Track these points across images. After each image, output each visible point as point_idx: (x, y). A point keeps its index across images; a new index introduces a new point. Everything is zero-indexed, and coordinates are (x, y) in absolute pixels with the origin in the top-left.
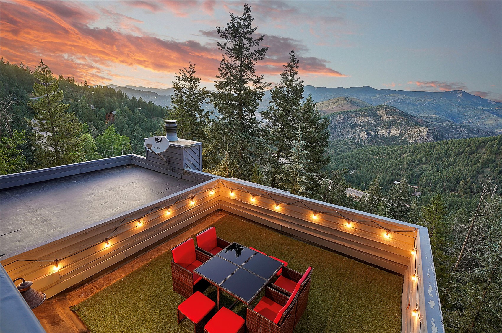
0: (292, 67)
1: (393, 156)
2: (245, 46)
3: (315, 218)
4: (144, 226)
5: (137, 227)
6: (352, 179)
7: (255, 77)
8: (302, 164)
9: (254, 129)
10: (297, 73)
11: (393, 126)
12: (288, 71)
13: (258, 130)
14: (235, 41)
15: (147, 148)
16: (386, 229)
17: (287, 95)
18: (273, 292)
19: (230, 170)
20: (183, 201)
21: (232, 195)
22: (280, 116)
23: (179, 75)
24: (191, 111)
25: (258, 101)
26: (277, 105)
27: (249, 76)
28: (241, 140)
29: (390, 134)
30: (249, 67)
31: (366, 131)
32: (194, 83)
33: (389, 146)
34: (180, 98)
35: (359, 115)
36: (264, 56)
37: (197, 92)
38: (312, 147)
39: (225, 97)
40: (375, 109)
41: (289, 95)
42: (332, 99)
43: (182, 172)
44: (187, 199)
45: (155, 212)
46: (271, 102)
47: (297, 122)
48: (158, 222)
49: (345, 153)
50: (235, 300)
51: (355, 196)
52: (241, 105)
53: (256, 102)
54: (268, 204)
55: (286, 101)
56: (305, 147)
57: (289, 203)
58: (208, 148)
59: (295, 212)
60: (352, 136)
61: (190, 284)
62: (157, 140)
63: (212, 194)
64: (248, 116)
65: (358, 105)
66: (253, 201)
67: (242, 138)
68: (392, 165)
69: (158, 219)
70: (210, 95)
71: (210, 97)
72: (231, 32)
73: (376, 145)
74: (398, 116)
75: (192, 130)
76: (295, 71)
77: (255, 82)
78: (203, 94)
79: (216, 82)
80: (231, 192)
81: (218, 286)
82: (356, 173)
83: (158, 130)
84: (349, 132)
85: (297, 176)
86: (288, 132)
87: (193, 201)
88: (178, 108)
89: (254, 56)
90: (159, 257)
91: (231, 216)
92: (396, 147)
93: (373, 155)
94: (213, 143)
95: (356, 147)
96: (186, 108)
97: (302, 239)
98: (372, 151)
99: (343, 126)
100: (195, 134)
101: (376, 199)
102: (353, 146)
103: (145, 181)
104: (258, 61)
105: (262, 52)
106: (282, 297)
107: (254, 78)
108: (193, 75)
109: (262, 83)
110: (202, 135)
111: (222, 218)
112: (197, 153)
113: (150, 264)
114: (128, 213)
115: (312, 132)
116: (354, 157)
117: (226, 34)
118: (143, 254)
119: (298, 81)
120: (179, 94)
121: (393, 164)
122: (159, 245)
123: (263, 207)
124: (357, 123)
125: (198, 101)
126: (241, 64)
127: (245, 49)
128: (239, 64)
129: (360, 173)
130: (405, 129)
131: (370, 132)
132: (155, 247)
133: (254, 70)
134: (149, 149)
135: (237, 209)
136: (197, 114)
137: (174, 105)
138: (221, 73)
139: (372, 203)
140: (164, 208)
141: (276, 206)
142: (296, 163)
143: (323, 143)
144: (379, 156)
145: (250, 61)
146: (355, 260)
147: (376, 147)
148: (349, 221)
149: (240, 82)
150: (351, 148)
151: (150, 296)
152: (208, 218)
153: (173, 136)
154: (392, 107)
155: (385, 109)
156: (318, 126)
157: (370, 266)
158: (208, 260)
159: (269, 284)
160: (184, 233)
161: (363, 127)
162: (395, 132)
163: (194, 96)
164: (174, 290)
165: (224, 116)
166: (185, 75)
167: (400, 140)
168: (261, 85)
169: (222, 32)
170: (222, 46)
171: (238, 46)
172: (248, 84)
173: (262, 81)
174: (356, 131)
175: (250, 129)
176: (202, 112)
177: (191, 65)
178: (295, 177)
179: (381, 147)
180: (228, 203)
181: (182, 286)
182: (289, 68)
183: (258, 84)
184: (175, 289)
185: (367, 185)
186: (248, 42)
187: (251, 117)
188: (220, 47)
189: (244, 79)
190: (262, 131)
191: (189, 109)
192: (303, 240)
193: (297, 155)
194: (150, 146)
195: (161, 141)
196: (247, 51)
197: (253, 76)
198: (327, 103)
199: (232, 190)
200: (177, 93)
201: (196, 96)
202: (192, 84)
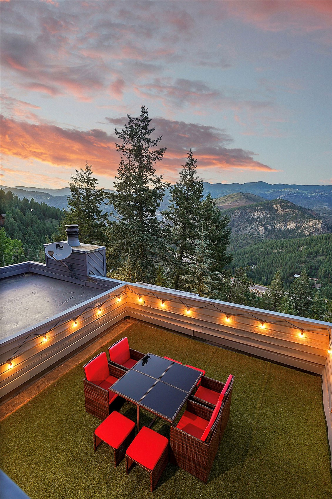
0: (190, 167)
1: (292, 250)
2: (144, 147)
3: (228, 321)
4: (49, 341)
5: (42, 343)
6: (253, 274)
7: (155, 177)
8: (207, 264)
9: (155, 229)
10: (196, 172)
11: (289, 220)
12: (187, 170)
13: (160, 230)
14: (134, 142)
15: (48, 255)
16: (300, 329)
17: (187, 194)
18: (196, 406)
19: (133, 273)
20: (90, 310)
21: (141, 301)
22: (181, 216)
23: (76, 176)
24: (89, 212)
25: (158, 201)
26: (178, 204)
27: (149, 176)
28: (143, 241)
29: (286, 228)
30: (149, 168)
31: (263, 225)
32: (92, 184)
33: (286, 240)
34: (77, 199)
35: (256, 210)
36: (163, 156)
37: (94, 193)
38: (214, 245)
39: (125, 198)
40: (270, 203)
41: (189, 194)
42: (228, 195)
43: (86, 279)
44: (94, 308)
45: (62, 325)
46: (171, 201)
47: (199, 221)
48: (65, 335)
49: (244, 248)
50: (154, 417)
51: (257, 292)
52: (141, 206)
53: (156, 202)
54: (178, 309)
55: (186, 200)
56: (208, 247)
57: (200, 306)
58: (109, 251)
59: (207, 315)
60: (250, 231)
61: (106, 404)
62: (58, 246)
63: (119, 301)
64: (148, 216)
65: (254, 200)
66: (163, 306)
67: (145, 239)
68: (290, 259)
69: (64, 332)
70: (109, 197)
71: (109, 198)
72: (128, 133)
73: (274, 239)
74: (293, 210)
75: (91, 232)
76: (193, 170)
77: (154, 182)
78: (101, 195)
79: (115, 183)
80: (140, 298)
81: (138, 404)
82: (257, 268)
83: (54, 233)
84: (247, 227)
85: (202, 276)
86: (191, 231)
87: (100, 310)
88: (76, 210)
89: (153, 157)
90: (67, 374)
91: (140, 323)
92: (293, 241)
93: (272, 248)
94: (114, 245)
95: (255, 242)
96: (84, 210)
97: (215, 344)
98: (271, 245)
99: (240, 221)
100: (94, 236)
101: (279, 294)
102: (252, 241)
103: (46, 290)
104: (157, 161)
105: (161, 152)
106: (206, 410)
107: (153, 178)
108: (90, 176)
109: (161, 182)
110: (101, 237)
111: (131, 326)
112: (101, 258)
113: (58, 383)
114: (33, 328)
115: (213, 230)
116: (253, 252)
117: (124, 135)
118: (49, 372)
119: (197, 180)
120: (76, 195)
121: (291, 257)
122: (66, 361)
123: (173, 312)
124: (254, 218)
125: (96, 202)
126: (140, 165)
127: (144, 150)
128: (138, 164)
129: (261, 268)
130: (301, 222)
131: (267, 226)
132: (61, 364)
133: (154, 171)
134: (50, 256)
135: (146, 316)
136: (95, 215)
137: (71, 207)
138: (120, 174)
139: (276, 298)
140: (71, 320)
141: (187, 310)
142: (201, 263)
143: (225, 241)
144: (278, 250)
145: (149, 162)
146: (271, 362)
147: (274, 241)
148: (263, 322)
149: (140, 183)
150: (250, 243)
151: (61, 420)
152: (116, 327)
153: (74, 241)
154: (287, 201)
155: (280, 203)
156: (219, 224)
157: (287, 367)
158: (123, 375)
159: (190, 397)
160: (92, 345)
161: (260, 221)
162: (291, 226)
163: (91, 197)
164: (86, 412)
165: (123, 217)
166: (82, 176)
167: (297, 233)
168: (161, 185)
169: (120, 133)
170: (121, 147)
171: (137, 147)
172: (147, 184)
173: (161, 180)
174: (253, 226)
175: (151, 229)
176: (100, 213)
177: (87, 166)
178: (200, 277)
179: (279, 241)
180: (136, 310)
181: (96, 406)
182: (187, 167)
183: (157, 184)
184: (88, 410)
185: (268, 280)
186: (146, 142)
187: (151, 217)
188: (118, 148)
189: (144, 179)
190: (164, 231)
191: (87, 210)
192: (218, 344)
193: (201, 255)
194: (51, 254)
195: (62, 247)
196: (146, 151)
197: (153, 176)
198: (224, 199)
199: (140, 295)
200: (74, 194)
201: (93, 197)
202: (89, 185)
